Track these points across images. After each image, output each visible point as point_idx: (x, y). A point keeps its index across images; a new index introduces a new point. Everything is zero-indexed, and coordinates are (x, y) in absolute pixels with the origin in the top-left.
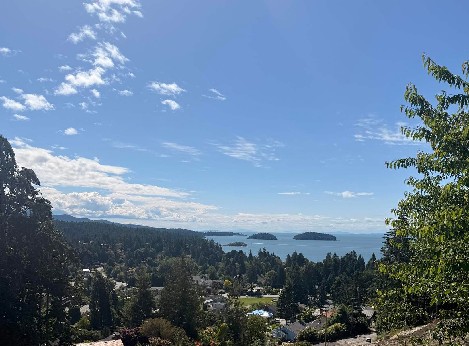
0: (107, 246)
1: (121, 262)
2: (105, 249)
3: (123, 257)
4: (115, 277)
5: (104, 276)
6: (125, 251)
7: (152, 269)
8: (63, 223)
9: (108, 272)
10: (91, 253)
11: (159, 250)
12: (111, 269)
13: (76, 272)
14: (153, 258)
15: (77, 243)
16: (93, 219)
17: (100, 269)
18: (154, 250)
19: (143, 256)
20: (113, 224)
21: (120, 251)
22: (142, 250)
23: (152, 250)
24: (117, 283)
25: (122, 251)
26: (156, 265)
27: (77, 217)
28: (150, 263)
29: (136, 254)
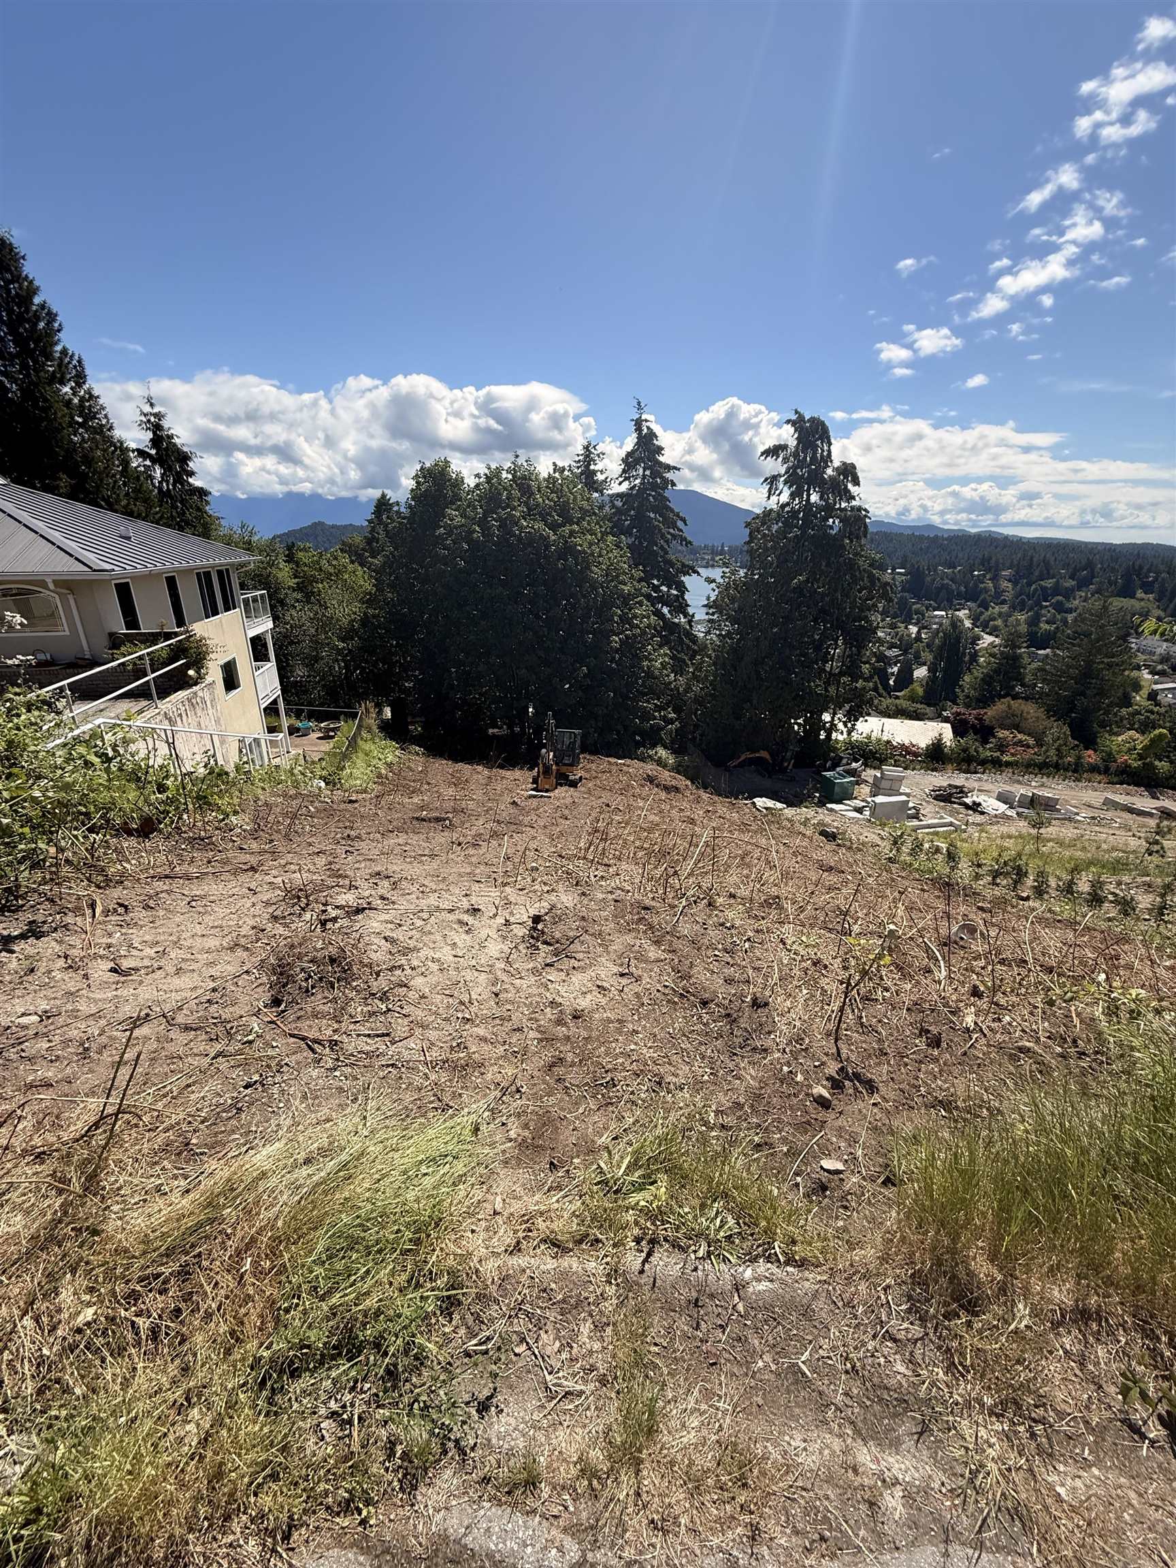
0: (984, 576)
1: (1003, 602)
2: (980, 580)
3: (1008, 596)
4: (985, 627)
5: (968, 624)
6: (1015, 583)
7: (1059, 617)
8: (921, 538)
9: (975, 619)
10: (954, 587)
11: (1083, 584)
12: (982, 613)
13: (923, 615)
14: (1067, 598)
15: (935, 570)
16: (973, 531)
17: (962, 614)
18: (1074, 583)
19: (1045, 594)
20: (1006, 538)
21: (1005, 584)
22: (1049, 583)
23: (1071, 583)
24: (986, 636)
25: (1010, 585)
26: (1070, 611)
27: (946, 527)
28: (1059, 608)
29: (1036, 590)
